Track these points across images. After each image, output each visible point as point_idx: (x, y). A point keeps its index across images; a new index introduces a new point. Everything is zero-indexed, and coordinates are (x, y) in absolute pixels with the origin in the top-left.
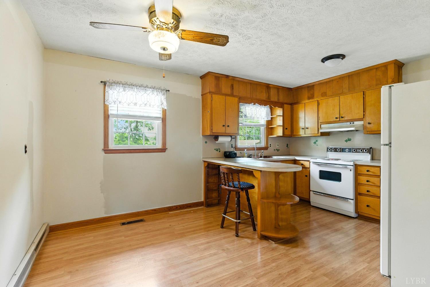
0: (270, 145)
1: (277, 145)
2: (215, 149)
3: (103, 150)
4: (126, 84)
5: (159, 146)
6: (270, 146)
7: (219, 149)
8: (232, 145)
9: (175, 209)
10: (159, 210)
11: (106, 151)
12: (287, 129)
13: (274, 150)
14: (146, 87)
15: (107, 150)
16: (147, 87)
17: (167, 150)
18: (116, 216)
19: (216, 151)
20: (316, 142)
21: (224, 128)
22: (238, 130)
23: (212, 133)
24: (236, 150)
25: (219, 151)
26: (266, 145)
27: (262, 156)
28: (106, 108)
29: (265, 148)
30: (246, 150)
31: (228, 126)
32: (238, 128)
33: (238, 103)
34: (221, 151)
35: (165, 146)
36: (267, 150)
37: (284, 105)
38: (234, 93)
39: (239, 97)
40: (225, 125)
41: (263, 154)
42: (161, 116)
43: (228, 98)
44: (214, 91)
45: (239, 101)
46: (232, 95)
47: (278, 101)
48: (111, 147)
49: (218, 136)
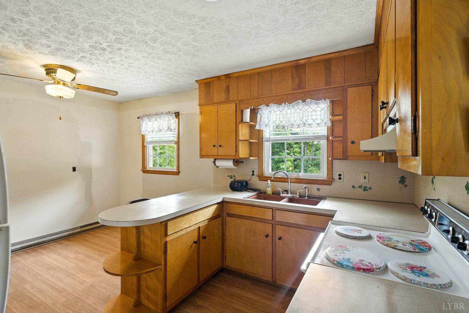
0: (340, 175)
1: (362, 177)
2: (229, 176)
3: (141, 170)
5: (175, 169)
6: (340, 179)
7: (234, 175)
8: (253, 171)
12: (353, 143)
13: (353, 187)
15: (145, 171)
16: (162, 114)
19: (230, 178)
21: (216, 149)
22: (236, 151)
23: (202, 156)
24: (260, 180)
25: (235, 179)
26: (327, 176)
27: (306, 197)
28: (143, 137)
29: (324, 182)
30: (269, 182)
31: (220, 146)
32: (236, 147)
33: (236, 111)
34: (236, 179)
35: (179, 169)
36: (330, 185)
37: (346, 90)
38: (231, 98)
39: (238, 101)
40: (216, 145)
41: (307, 192)
42: (176, 140)
43: (221, 106)
44: (203, 102)
45: (238, 107)
46: (227, 101)
47: (326, 86)
48: (148, 169)
49: (215, 159)
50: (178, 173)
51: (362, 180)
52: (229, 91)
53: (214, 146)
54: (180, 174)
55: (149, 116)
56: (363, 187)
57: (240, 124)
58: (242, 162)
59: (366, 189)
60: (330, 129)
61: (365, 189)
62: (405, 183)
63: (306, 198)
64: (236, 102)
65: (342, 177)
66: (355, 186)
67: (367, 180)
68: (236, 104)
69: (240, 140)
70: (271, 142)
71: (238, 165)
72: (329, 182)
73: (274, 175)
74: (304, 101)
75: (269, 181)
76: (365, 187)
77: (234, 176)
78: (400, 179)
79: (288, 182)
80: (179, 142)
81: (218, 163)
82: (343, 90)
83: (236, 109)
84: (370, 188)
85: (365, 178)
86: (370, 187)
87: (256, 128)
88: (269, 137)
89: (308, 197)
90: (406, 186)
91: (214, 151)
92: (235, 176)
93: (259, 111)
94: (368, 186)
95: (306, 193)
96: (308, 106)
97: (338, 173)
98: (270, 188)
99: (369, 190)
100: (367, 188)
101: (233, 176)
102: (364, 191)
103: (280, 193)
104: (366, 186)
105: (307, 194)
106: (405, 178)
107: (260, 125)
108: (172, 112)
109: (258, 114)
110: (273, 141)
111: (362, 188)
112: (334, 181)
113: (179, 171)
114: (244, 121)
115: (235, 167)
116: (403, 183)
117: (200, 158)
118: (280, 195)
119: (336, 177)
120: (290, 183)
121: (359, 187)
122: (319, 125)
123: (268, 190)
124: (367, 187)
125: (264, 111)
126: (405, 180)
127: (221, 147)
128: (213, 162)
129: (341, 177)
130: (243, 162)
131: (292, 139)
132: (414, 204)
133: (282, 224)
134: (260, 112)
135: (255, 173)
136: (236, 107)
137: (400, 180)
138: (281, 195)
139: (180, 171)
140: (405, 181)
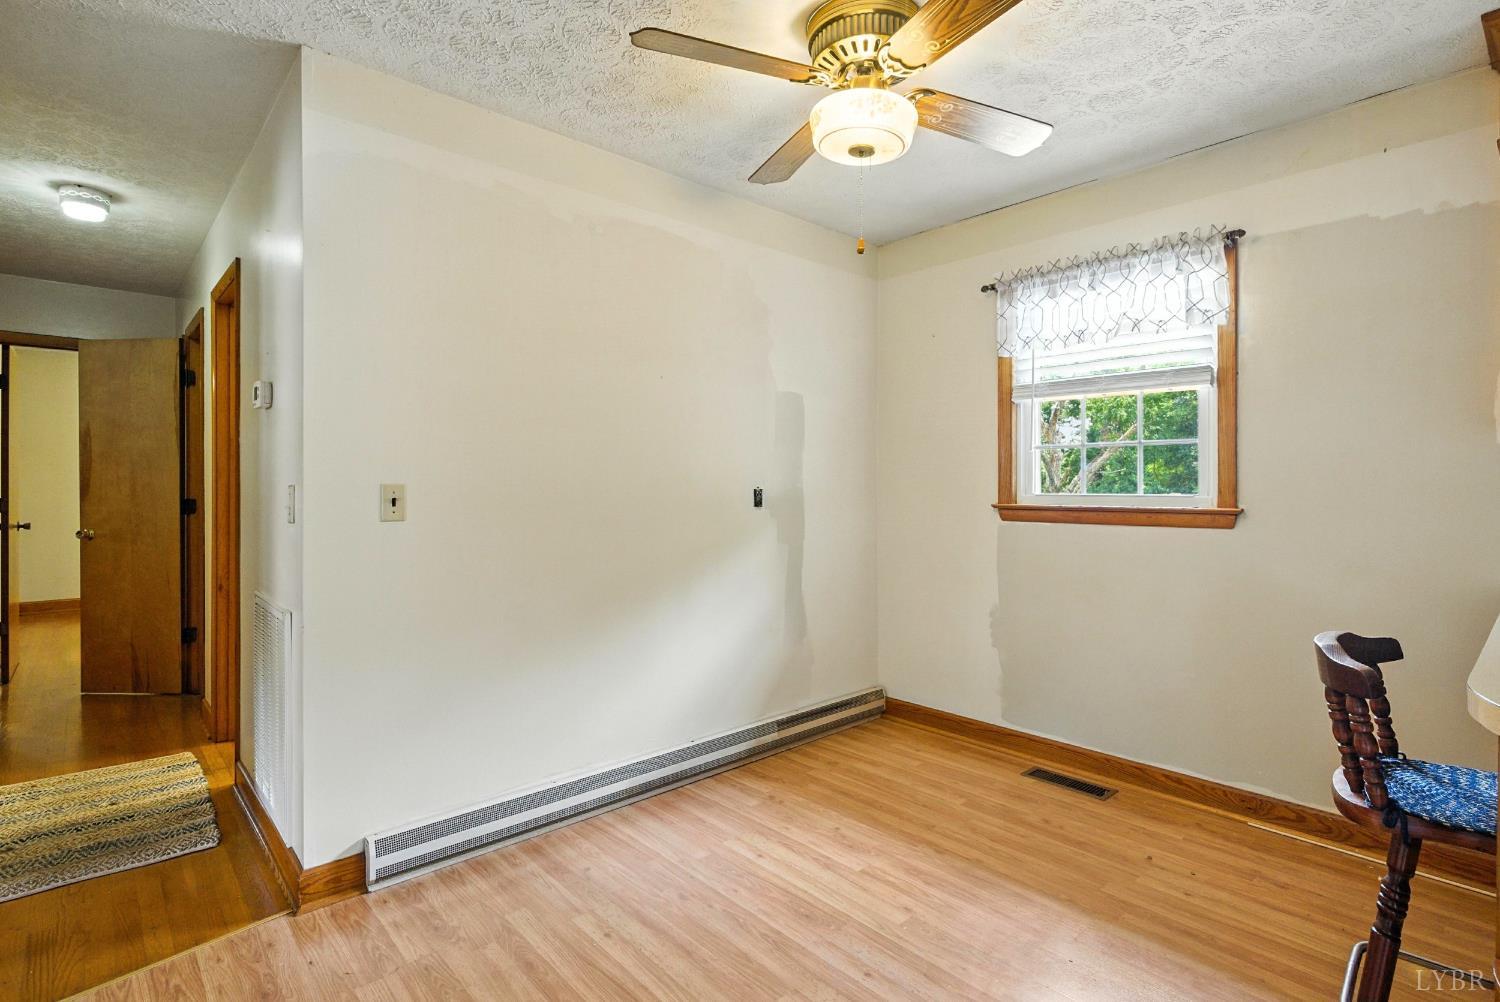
3: (994, 506)
4: (1057, 268)
9: (1293, 821)
10: (1199, 789)
11: (1004, 512)
14: (1126, 255)
15: (1009, 510)
16: (1134, 251)
17: (1241, 517)
18: (1034, 741)
28: (1004, 368)
35: (1234, 500)
42: (1212, 360)
48: (1023, 500)
50: (1227, 516)
54: (1241, 523)
55: (1053, 273)
108: (1205, 234)
113: (1234, 506)
139: (1241, 506)
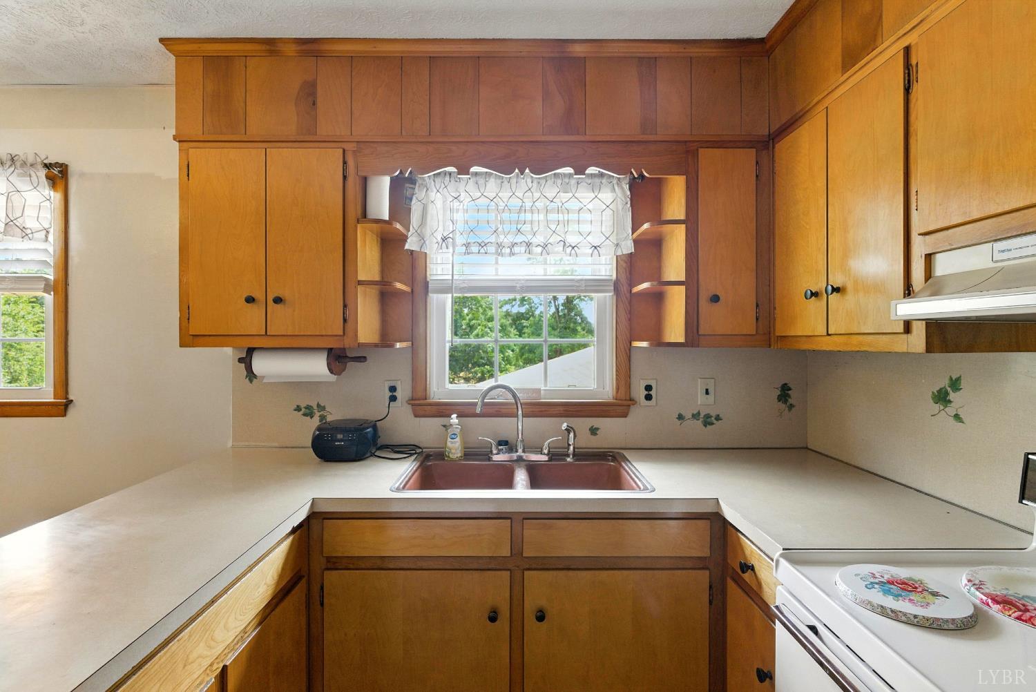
0: (649, 388)
1: (701, 392)
2: (298, 409)
5: (44, 393)
6: (648, 397)
7: (318, 405)
8: (393, 389)
12: (715, 299)
13: (680, 417)
17: (71, 406)
19: (305, 415)
20: (952, 396)
21: (255, 312)
22: (345, 320)
23: (189, 339)
24: (416, 416)
25: (322, 418)
26: (617, 392)
27: (568, 455)
29: (604, 408)
30: (454, 419)
31: (278, 300)
32: (345, 306)
33: (345, 177)
34: (329, 418)
35: (67, 392)
36: (625, 415)
37: (695, 154)
38: (324, 129)
39: (355, 145)
40: (258, 294)
41: (571, 442)
42: (49, 273)
43: (281, 155)
44: (196, 131)
45: (351, 163)
46: (307, 137)
47: (644, 134)
49: (251, 351)
50: (61, 408)
51: (701, 398)
52: (314, 104)
53: (250, 300)
54: (72, 411)
56: (702, 416)
57: (359, 225)
58: (362, 359)
59: (709, 420)
60: (626, 263)
61: (707, 421)
62: (790, 400)
63: (568, 459)
64: (346, 146)
65: (653, 393)
66: (683, 413)
67: (711, 398)
68: (344, 151)
69: (360, 283)
70: (456, 293)
71: (344, 370)
72: (620, 407)
73: (484, 398)
74: (580, 170)
75: (454, 416)
76: (708, 416)
77: (321, 408)
78: (781, 391)
79: (517, 416)
80: (66, 284)
81: (261, 364)
82: (687, 152)
83: (344, 170)
84: (718, 418)
85: (707, 392)
86: (718, 415)
87: (407, 247)
88: (450, 277)
89: (574, 455)
90: (791, 406)
91: (252, 319)
92: (323, 408)
93: (416, 190)
94: (713, 414)
95: (569, 445)
96: (571, 195)
97: (643, 384)
98: (458, 439)
99: (715, 422)
100: (711, 417)
101: (315, 407)
102: (705, 426)
103: (491, 451)
104: (709, 414)
105: (572, 448)
106: (790, 389)
107: (422, 238)
108: (30, 161)
109: (414, 201)
110: (462, 290)
111: (701, 420)
112: (633, 404)
113: (67, 398)
114: (372, 214)
115: (333, 378)
116: (785, 402)
117: (183, 344)
118: (490, 459)
119: (640, 393)
120: (523, 416)
121: (696, 416)
122: (596, 250)
123: (449, 444)
124: (711, 414)
125: (433, 195)
126: (789, 392)
127: (278, 306)
128: (241, 360)
129: (650, 392)
130: (365, 357)
131: (522, 287)
132: (807, 448)
133: (544, 564)
134: (419, 194)
135: (398, 394)
136: (345, 163)
137: (779, 393)
138: (496, 458)
139: (71, 397)
140: (789, 396)
